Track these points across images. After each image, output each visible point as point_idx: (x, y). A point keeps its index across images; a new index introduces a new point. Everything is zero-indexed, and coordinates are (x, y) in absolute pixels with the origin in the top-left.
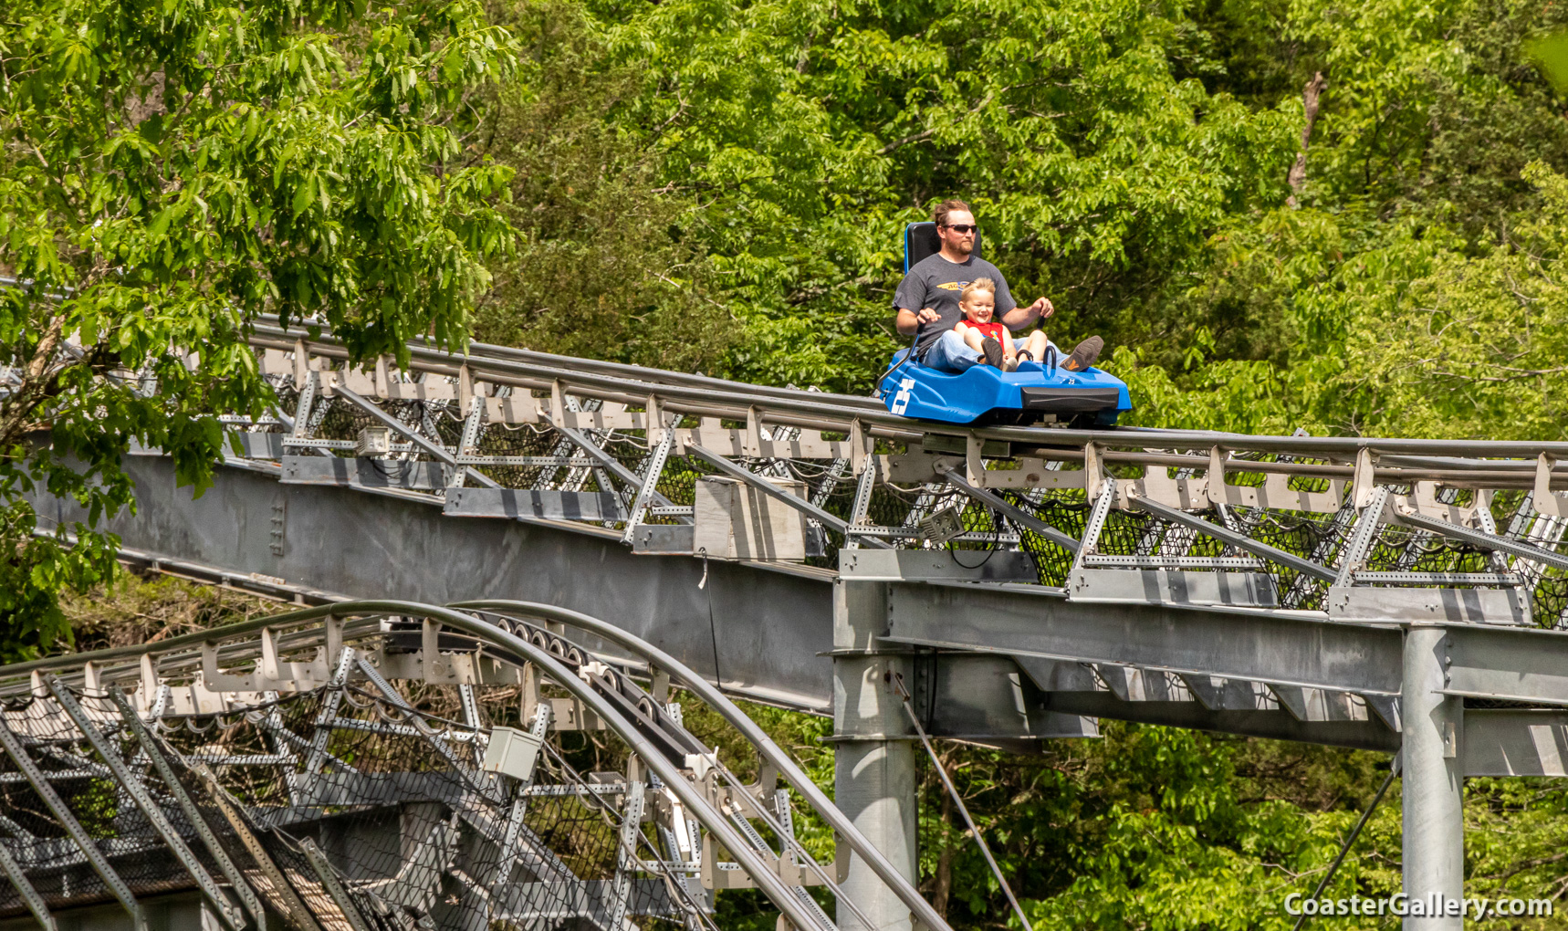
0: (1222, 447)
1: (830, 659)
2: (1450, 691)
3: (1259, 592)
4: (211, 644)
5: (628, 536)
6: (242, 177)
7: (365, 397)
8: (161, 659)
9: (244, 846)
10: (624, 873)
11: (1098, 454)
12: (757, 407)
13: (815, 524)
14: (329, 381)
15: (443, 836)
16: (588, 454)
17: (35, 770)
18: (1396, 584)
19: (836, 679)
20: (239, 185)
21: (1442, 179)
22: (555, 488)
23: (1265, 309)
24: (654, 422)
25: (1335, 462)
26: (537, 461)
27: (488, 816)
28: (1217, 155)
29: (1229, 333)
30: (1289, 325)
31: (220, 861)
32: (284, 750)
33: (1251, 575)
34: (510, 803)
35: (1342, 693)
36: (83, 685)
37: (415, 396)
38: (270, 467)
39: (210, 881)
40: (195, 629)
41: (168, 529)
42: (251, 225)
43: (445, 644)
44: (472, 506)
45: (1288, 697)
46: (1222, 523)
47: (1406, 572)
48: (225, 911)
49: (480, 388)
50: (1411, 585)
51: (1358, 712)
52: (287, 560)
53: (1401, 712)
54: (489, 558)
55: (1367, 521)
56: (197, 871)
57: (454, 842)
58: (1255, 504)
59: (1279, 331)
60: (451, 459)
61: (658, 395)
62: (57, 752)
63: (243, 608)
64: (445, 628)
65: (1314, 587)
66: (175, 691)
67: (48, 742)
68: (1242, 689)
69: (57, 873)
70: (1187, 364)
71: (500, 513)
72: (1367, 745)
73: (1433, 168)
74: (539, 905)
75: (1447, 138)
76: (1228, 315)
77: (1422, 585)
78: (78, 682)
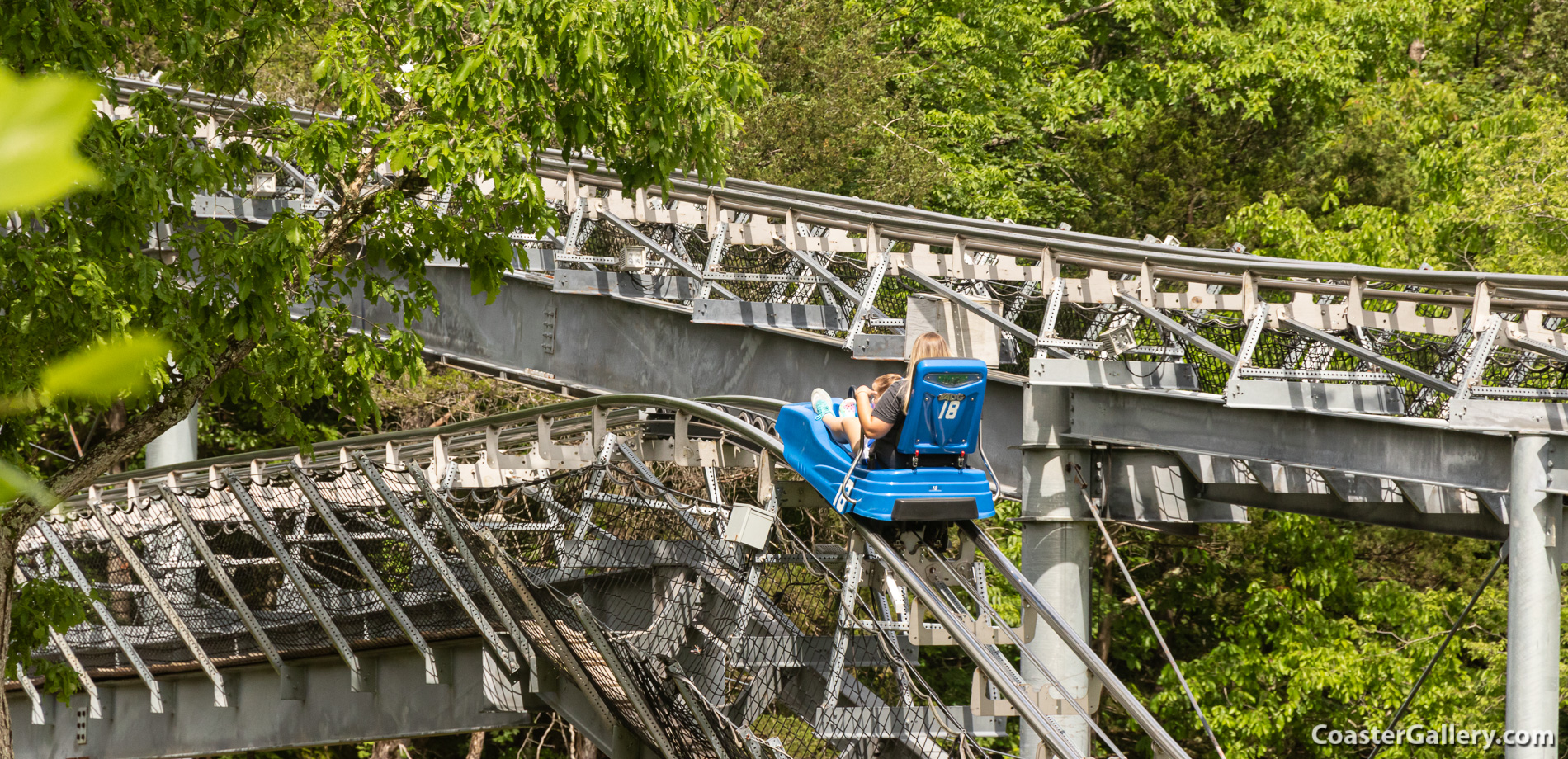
0: (1360, 277)
1: (1019, 452)
2: (1552, 490)
3: (1388, 402)
4: (494, 428)
5: (849, 343)
6: (534, 34)
7: (626, 221)
8: (450, 440)
9: (520, 600)
10: (844, 630)
11: (1254, 282)
12: (962, 235)
13: (1008, 336)
14: (595, 206)
15: (689, 596)
16: (815, 273)
17: (344, 531)
18: (1506, 398)
19: (1024, 469)
20: (530, 41)
21: (1541, 54)
22: (785, 301)
23: (1391, 160)
24: (873, 247)
25: (1456, 292)
26: (771, 277)
27: (726, 579)
28: (1353, 34)
29: (1359, 181)
30: (1411, 174)
31: (500, 612)
32: (553, 521)
33: (1382, 388)
34: (747, 568)
35: (1457, 489)
36: (384, 460)
37: (669, 221)
38: (544, 279)
39: (490, 629)
40: (474, 415)
41: (455, 329)
42: (540, 73)
43: (694, 431)
44: (716, 315)
45: (1412, 492)
46: (1358, 343)
47: (1514, 388)
48: (503, 655)
49: (724, 213)
50: (1520, 398)
51: (1470, 505)
52: (556, 358)
53: (1508, 506)
54: (729, 359)
55: (1483, 344)
56: (480, 620)
57: (698, 601)
58: (1387, 327)
59: (1402, 181)
60: (699, 275)
61: (877, 223)
62: (361, 517)
63: (516, 399)
64: (694, 419)
65: (1435, 398)
66: (462, 467)
67: (353, 508)
68: (1371, 484)
69: (359, 620)
70: (1325, 208)
71: (738, 321)
72: (1477, 535)
73: (1534, 43)
74: (770, 655)
75: (1546, 17)
76: (1359, 165)
77: (1529, 399)
78: (379, 458)
